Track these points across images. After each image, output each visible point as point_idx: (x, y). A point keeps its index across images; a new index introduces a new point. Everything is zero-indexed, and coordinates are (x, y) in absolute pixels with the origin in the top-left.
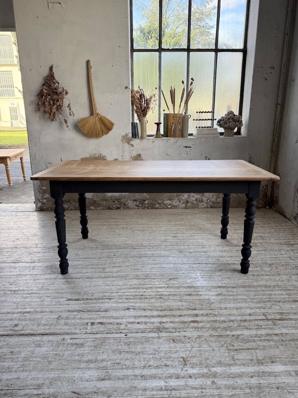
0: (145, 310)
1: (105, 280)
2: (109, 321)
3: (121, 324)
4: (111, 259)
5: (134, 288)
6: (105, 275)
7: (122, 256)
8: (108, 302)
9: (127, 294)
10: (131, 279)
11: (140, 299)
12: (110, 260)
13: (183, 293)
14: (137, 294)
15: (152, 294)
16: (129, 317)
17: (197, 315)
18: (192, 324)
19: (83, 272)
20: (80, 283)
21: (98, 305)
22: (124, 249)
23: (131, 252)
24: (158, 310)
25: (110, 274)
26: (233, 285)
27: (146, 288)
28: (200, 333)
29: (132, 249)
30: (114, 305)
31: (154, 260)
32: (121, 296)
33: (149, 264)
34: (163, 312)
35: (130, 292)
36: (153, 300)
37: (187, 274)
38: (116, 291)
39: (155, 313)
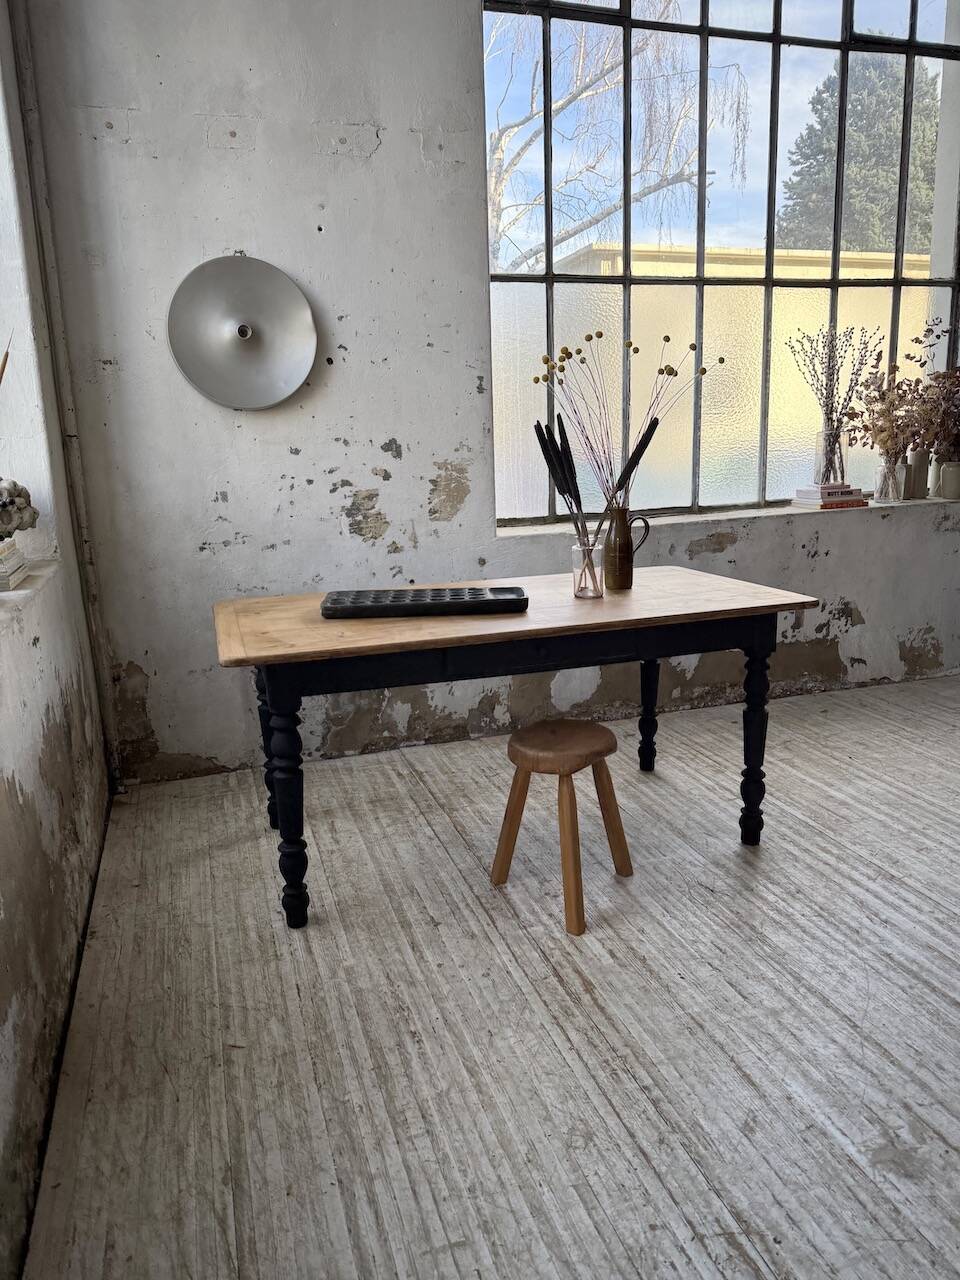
0: (861, 902)
1: (827, 991)
2: (950, 935)
3: (937, 919)
4: (707, 1017)
5: (804, 932)
6: (805, 997)
7: (666, 996)
8: (902, 954)
9: (839, 937)
10: (775, 948)
11: (833, 915)
12: (713, 1018)
13: (752, 871)
14: (823, 924)
15: (798, 906)
16: (906, 915)
17: (806, 850)
18: (835, 851)
19: (838, 1052)
20: (895, 1031)
21: (928, 964)
22: (612, 1009)
23: (620, 986)
24: (842, 888)
25: (789, 991)
26: (662, 826)
27: (788, 916)
28: (849, 845)
29: (598, 992)
30: (897, 942)
31: (642, 931)
32: (857, 943)
33: (670, 934)
34: (841, 882)
35: (828, 933)
36: (820, 899)
37: (669, 875)
38: (851, 956)
39: (853, 889)
